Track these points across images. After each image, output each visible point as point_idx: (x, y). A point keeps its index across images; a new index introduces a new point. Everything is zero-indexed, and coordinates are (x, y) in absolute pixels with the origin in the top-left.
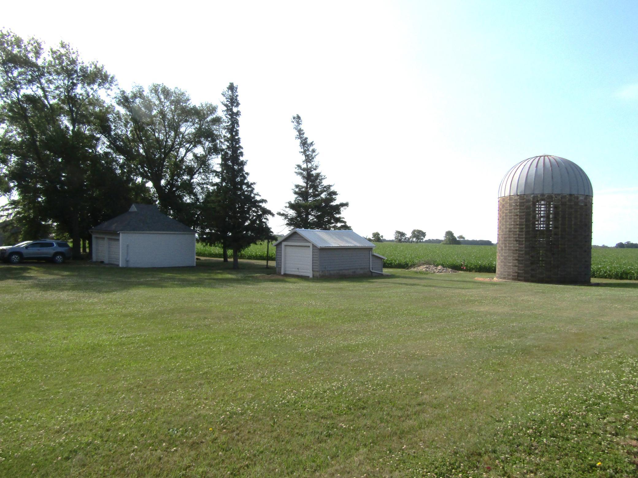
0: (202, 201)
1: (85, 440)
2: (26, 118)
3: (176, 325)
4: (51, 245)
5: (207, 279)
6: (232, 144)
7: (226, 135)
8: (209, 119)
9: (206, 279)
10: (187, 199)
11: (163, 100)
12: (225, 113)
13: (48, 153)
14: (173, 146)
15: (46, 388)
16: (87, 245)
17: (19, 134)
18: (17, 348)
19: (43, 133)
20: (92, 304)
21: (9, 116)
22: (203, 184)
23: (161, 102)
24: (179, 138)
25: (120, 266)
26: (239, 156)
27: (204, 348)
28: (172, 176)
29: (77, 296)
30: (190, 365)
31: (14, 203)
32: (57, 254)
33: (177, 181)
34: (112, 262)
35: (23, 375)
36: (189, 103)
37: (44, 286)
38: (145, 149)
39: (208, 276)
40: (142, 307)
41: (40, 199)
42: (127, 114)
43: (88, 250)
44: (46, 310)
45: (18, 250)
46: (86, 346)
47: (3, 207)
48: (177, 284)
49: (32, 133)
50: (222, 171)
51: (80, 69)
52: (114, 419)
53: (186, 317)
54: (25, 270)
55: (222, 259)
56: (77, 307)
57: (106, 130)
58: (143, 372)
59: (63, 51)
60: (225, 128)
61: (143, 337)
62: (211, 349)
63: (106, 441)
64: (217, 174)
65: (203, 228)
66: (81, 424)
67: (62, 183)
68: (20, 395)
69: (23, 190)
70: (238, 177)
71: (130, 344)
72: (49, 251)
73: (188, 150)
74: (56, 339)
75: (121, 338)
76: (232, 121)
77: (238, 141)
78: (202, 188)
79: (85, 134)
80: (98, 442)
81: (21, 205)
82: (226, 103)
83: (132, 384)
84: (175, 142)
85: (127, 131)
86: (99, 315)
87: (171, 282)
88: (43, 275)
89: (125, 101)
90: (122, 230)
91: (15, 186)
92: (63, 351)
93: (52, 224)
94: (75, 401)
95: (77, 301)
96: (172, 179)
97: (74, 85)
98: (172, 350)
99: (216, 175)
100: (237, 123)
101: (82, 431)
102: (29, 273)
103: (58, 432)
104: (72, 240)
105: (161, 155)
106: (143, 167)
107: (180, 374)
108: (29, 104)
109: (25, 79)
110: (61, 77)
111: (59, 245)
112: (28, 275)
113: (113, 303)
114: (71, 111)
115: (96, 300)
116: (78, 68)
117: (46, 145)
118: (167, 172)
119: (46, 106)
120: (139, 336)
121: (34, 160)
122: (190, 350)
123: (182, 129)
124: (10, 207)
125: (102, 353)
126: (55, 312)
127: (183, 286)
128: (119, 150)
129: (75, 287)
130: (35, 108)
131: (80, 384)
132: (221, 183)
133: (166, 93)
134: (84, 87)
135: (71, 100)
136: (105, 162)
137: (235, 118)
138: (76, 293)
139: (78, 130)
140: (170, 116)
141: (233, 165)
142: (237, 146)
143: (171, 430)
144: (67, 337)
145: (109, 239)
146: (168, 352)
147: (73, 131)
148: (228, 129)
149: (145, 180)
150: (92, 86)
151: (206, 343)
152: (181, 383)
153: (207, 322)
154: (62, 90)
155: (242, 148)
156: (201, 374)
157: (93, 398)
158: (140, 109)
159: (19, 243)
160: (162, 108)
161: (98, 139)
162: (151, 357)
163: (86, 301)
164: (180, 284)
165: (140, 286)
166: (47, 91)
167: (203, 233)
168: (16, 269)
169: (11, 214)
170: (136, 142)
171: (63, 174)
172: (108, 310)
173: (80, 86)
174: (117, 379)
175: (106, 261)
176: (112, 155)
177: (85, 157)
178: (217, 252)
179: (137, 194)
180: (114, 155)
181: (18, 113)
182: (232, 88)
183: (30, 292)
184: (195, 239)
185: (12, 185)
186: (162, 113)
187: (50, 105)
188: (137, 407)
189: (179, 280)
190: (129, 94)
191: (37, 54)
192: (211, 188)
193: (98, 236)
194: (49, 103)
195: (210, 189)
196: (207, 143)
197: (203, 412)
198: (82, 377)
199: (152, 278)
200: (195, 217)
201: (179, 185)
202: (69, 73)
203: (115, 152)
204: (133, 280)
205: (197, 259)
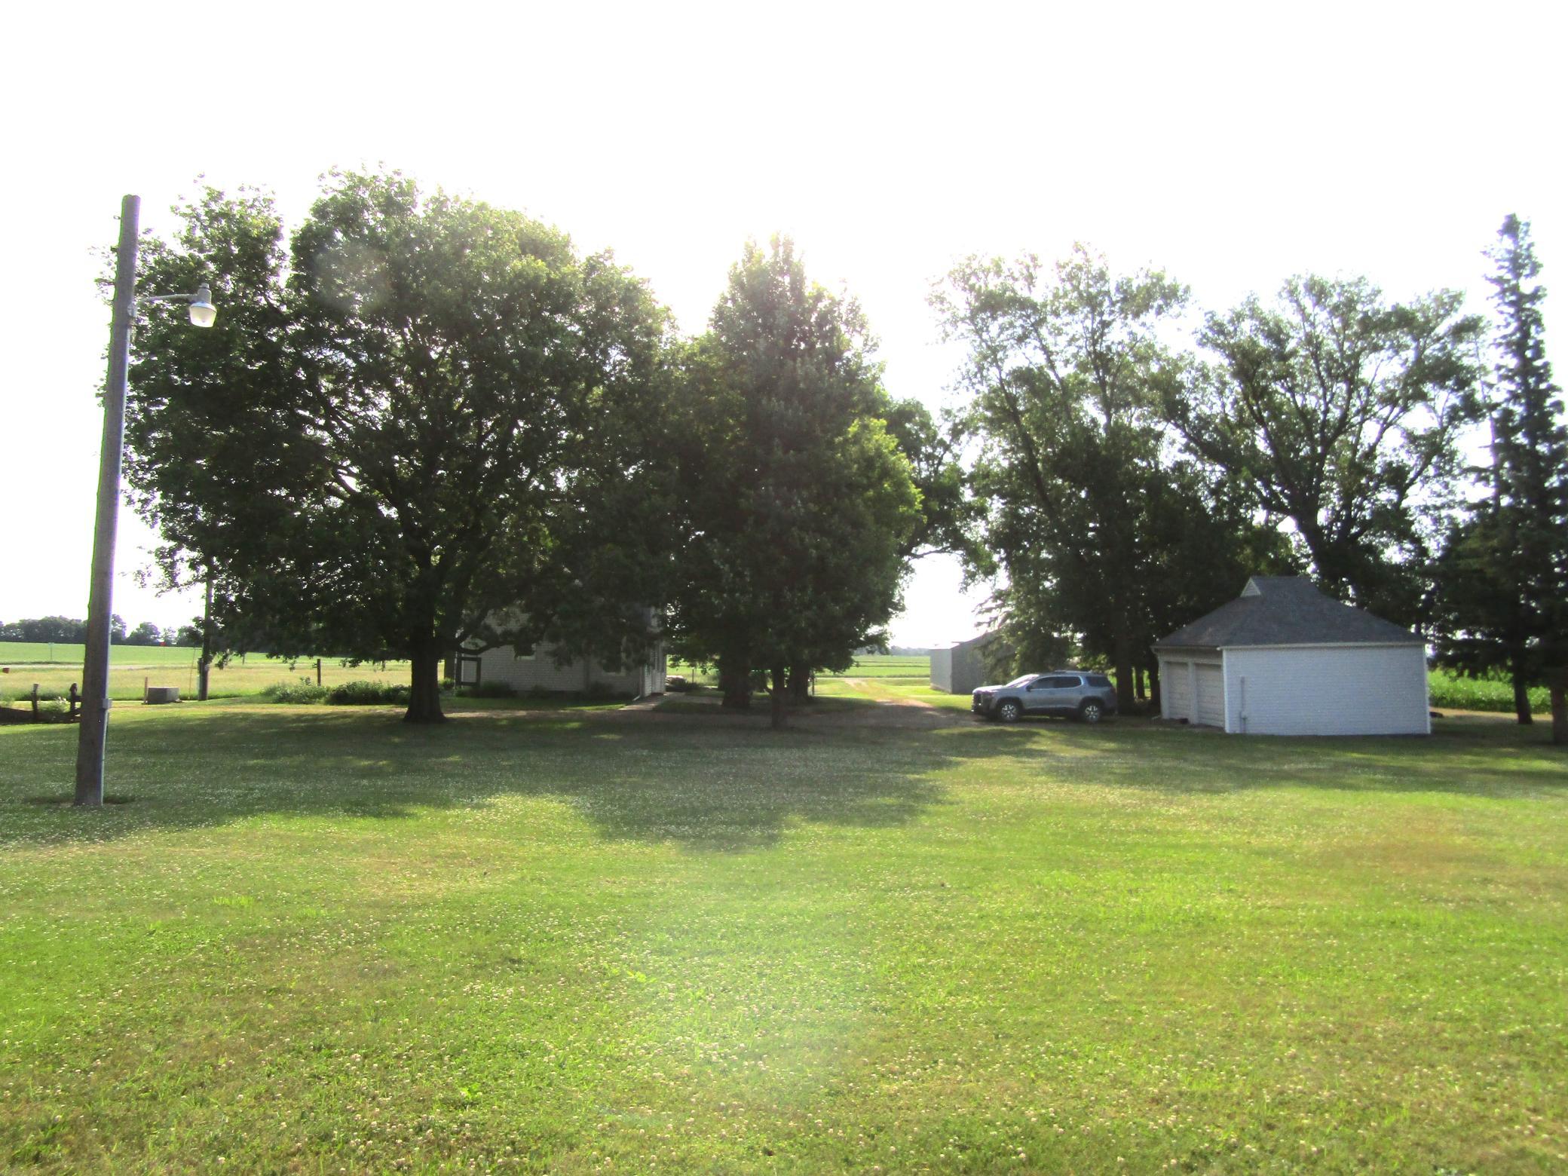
0: (1438, 554)
1: (1222, 1136)
2: (1015, 416)
3: (1402, 892)
4: (1075, 682)
5: (1475, 771)
6: (1525, 383)
7: (1502, 362)
8: (1441, 329)
9: (1468, 771)
10: (1394, 554)
11: (1309, 310)
12: (1497, 300)
13: (1060, 482)
14: (1344, 419)
15: (1113, 997)
16: (1146, 681)
17: (1005, 452)
18: (1040, 901)
19: (1051, 442)
20: (1177, 818)
21: (986, 419)
22: (1437, 508)
23: (1305, 318)
24: (1359, 396)
25: (1228, 730)
26: (1551, 414)
27: (1499, 964)
28: (1347, 497)
29: (1140, 799)
30: (1462, 1005)
31: (1000, 596)
32: (1088, 701)
33: (1361, 508)
34: (1210, 722)
35: (1062, 961)
36: (1379, 299)
37: (1071, 771)
38: (1270, 440)
39: (1472, 762)
40: (1298, 836)
41: (1047, 584)
42: (1221, 366)
43: (1148, 693)
44: (1084, 824)
45: (1014, 695)
46: (1181, 916)
47: (981, 605)
48: (1382, 782)
49: (1028, 446)
50: (1498, 467)
51: (1118, 290)
52: (1281, 1103)
53: (1424, 871)
54: (1029, 736)
55: (1513, 716)
56: (1145, 823)
57: (1175, 411)
58: (1331, 1003)
59: (1078, 259)
60: (1499, 345)
61: (1314, 912)
62: (1523, 972)
63: (1272, 1152)
64: (1481, 475)
65: (1444, 628)
66: (1204, 1097)
67: (1090, 545)
68: (1064, 1002)
69: (1017, 566)
70: (1551, 475)
71: (1283, 925)
72: (1072, 696)
73: (1386, 424)
74: (1114, 893)
75: (1260, 907)
76: (1519, 319)
77: (1542, 374)
78: (1437, 521)
79: (1130, 430)
80: (1251, 1147)
81: (1013, 599)
82: (1495, 274)
83: (1307, 1026)
84: (1348, 409)
85: (1224, 405)
86: (1196, 845)
87: (1363, 776)
88: (1064, 747)
89: (1217, 333)
90: (1228, 643)
91: (1002, 560)
92: (1133, 919)
93: (1072, 637)
94: (1181, 1040)
95: (1143, 808)
96: (1347, 506)
97: (1105, 325)
98: (1401, 955)
99: (1479, 479)
100: (1538, 322)
101: (1210, 1114)
102: (1035, 742)
103: (1156, 1101)
104: (1114, 670)
105: (1313, 450)
106: (1267, 484)
107: (1438, 1025)
108: (1021, 386)
109: (1012, 337)
110: (1079, 316)
111: (1092, 681)
112: (1034, 747)
113: (1225, 820)
114: (1103, 383)
115: (1183, 810)
116: (1111, 287)
117: (1057, 466)
118: (1331, 490)
119: (1052, 383)
120: (1304, 907)
121: (1032, 502)
122: (1456, 965)
123: (1366, 373)
124: (993, 605)
125: (1220, 938)
126: (1101, 831)
127: (1402, 787)
128: (1210, 452)
129: (1131, 778)
130: (1034, 392)
131: (1182, 1003)
132: (1496, 498)
133: (1319, 292)
134: (1126, 325)
135: (1101, 361)
136: (1180, 486)
137: (1529, 309)
138: (1135, 790)
139: (1116, 423)
140: (1330, 345)
141: (1533, 443)
142: (1543, 386)
143: (1442, 1170)
144: (1137, 891)
145: (1198, 665)
146: (1389, 959)
147: (1107, 427)
148: (1509, 344)
149: (1273, 518)
150: (1143, 318)
151: (1499, 953)
152: (1446, 1049)
153: (1493, 892)
154: (1081, 342)
155: (1559, 390)
156: (1502, 1038)
157: (1218, 1041)
158: (1255, 344)
159: (1012, 678)
160: (1308, 329)
161: (1159, 436)
162: (1345, 966)
163: (1163, 812)
164: (1391, 783)
165: (1283, 783)
166: (1052, 353)
167: (1446, 644)
168: (1011, 734)
169: (996, 618)
170: (1248, 426)
171: (1091, 525)
172: (1216, 837)
173: (1117, 325)
174: (1268, 1008)
175: (1194, 719)
176: (1193, 466)
177: (1134, 481)
178: (1494, 695)
179: (1259, 553)
180: (1199, 466)
181: (1003, 409)
182: (1511, 227)
183: (1046, 783)
184: (1425, 662)
185: (996, 558)
186: (1312, 342)
187: (1061, 381)
188: (1334, 1088)
189: (1387, 770)
190: (1224, 316)
191: (1030, 279)
192: (1463, 517)
193: (1172, 659)
194: (1057, 376)
195: (1460, 520)
196: (1443, 394)
197: (1535, 1147)
198: (1185, 987)
199: (1311, 762)
200: (1420, 601)
201: (1368, 518)
202: (1092, 303)
203: (1200, 458)
204: (1267, 766)
205: (1433, 715)
